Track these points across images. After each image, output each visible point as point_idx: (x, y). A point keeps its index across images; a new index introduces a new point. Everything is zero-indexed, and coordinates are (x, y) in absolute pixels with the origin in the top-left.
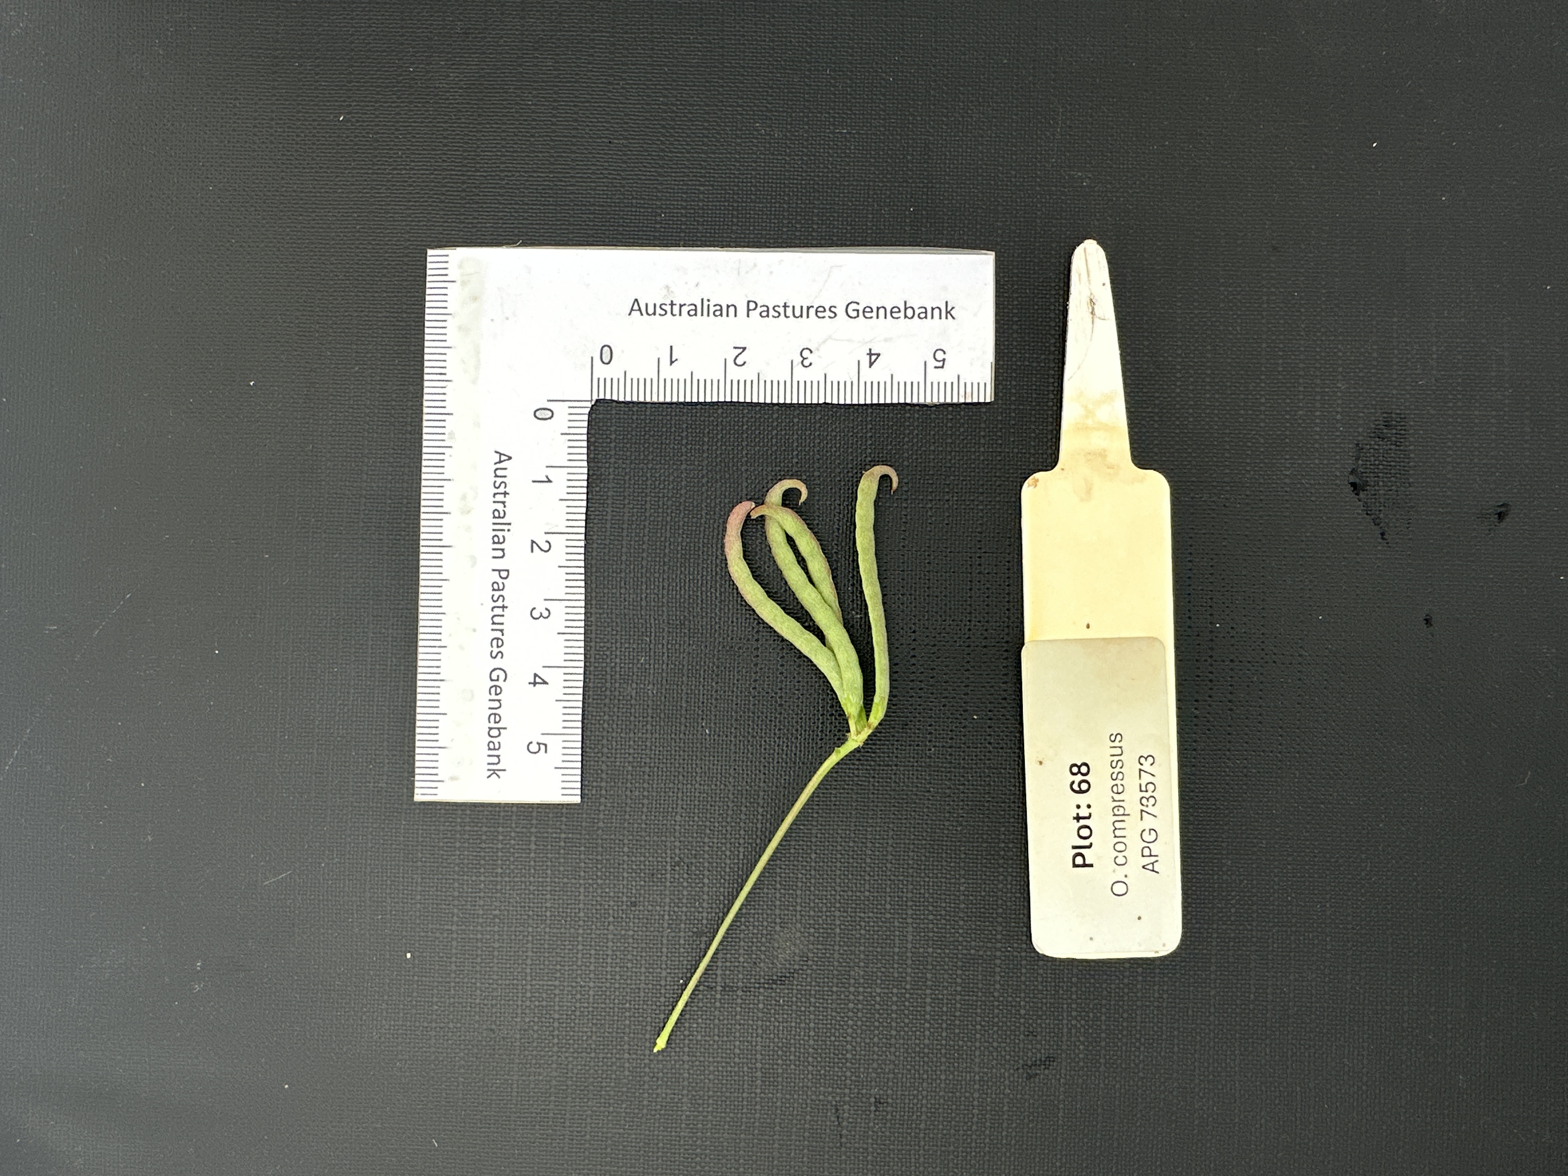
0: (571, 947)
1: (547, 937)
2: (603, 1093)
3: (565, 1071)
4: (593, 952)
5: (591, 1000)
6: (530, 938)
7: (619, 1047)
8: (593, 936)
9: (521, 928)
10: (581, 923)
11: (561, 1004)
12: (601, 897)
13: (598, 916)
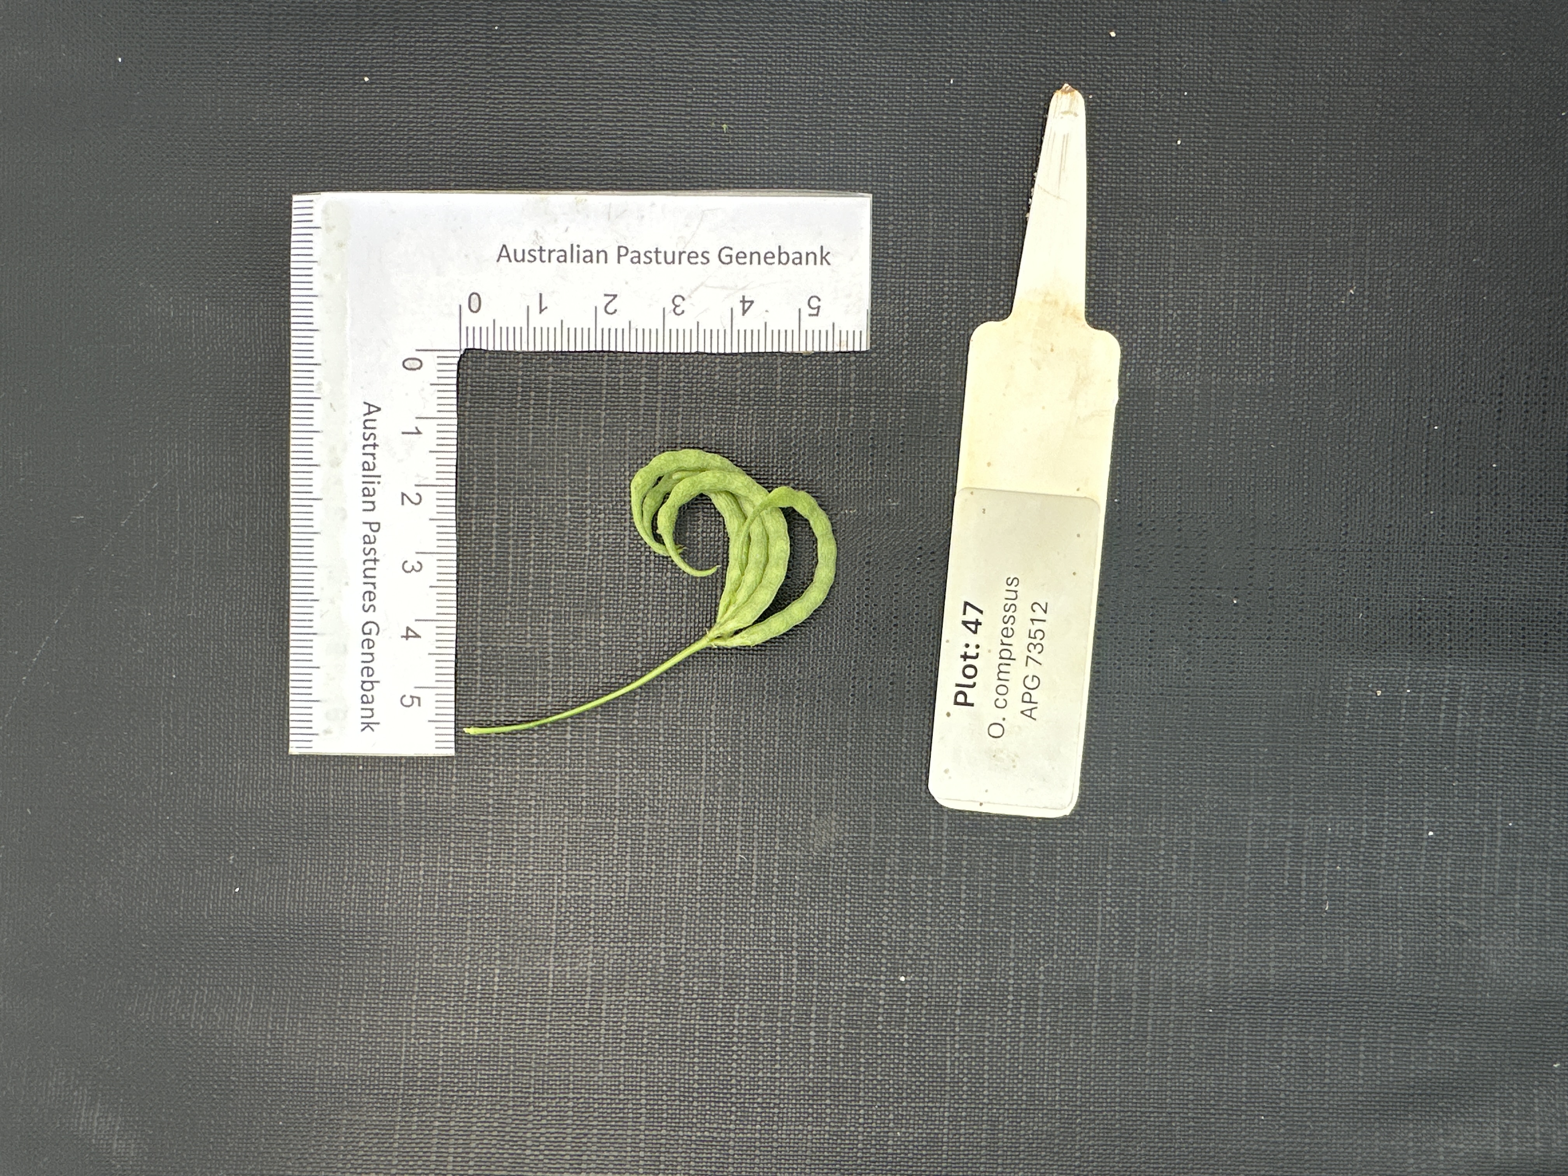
0: (606, 837)
1: (583, 827)
2: (639, 982)
3: (601, 961)
4: (629, 842)
5: (627, 890)
6: (566, 828)
7: (655, 936)
8: (629, 825)
9: (557, 819)
10: (617, 812)
11: (597, 894)
12: (637, 786)
13: (634, 805)
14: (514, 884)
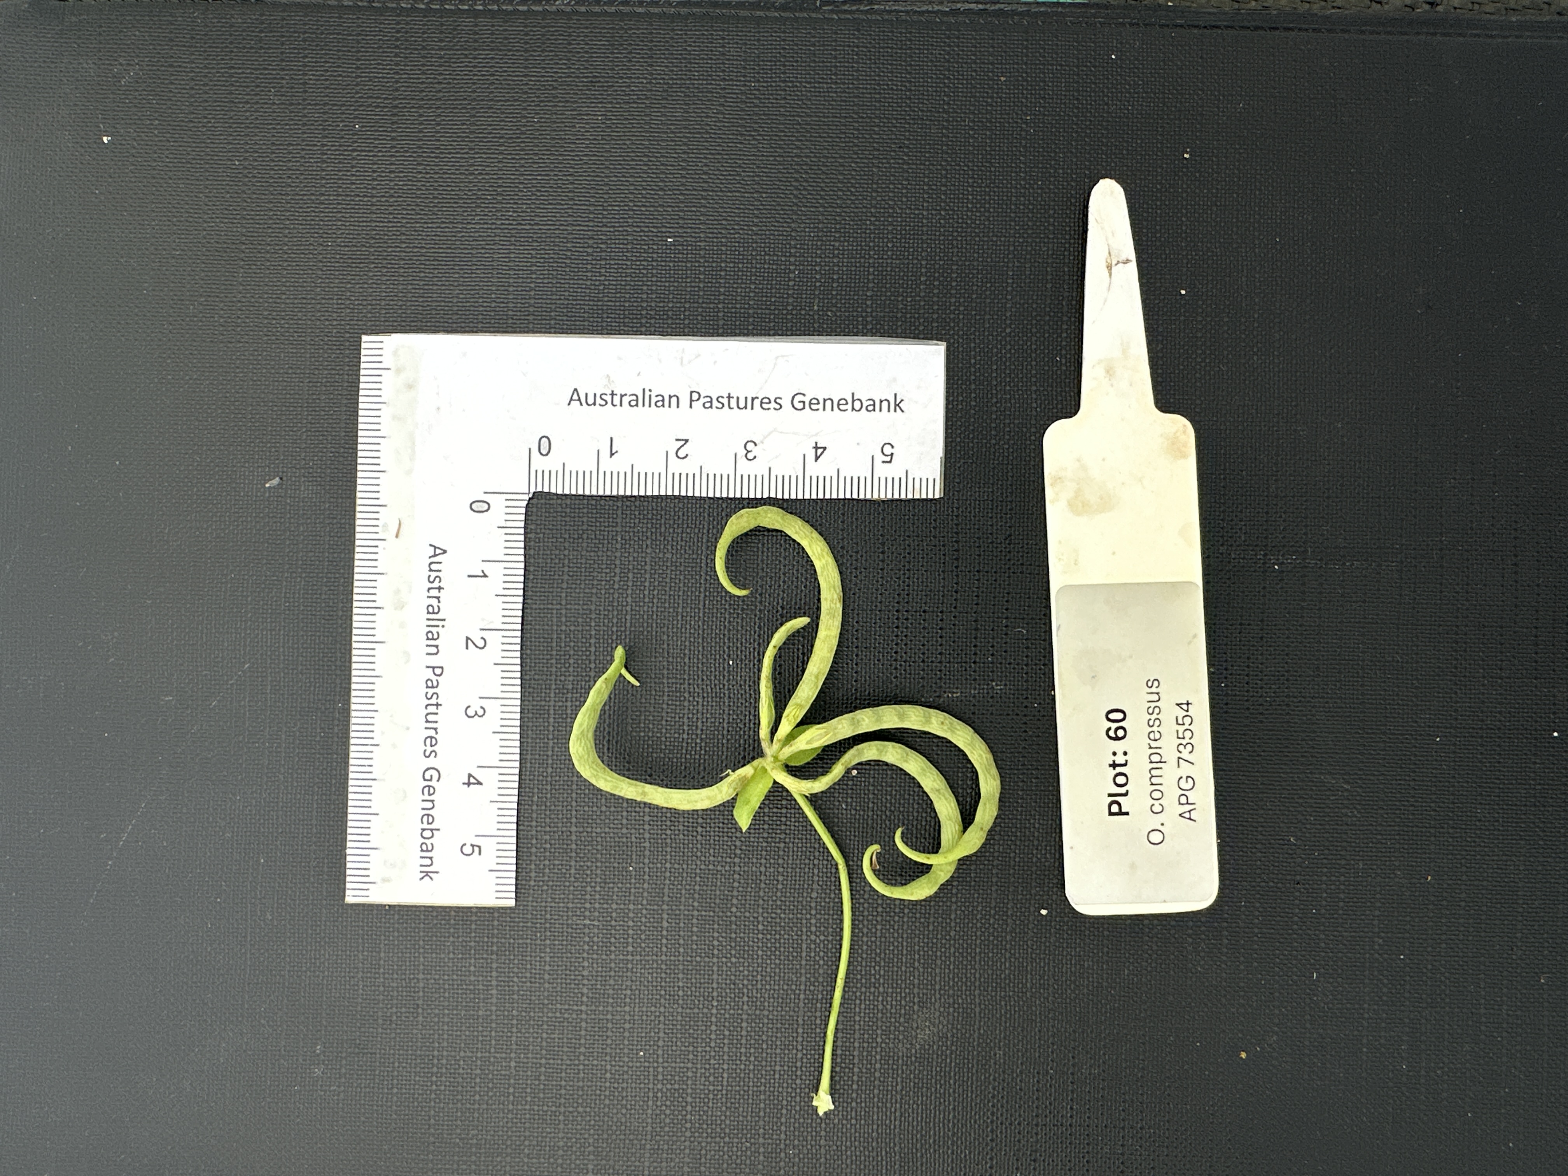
14: (608, 1075)
